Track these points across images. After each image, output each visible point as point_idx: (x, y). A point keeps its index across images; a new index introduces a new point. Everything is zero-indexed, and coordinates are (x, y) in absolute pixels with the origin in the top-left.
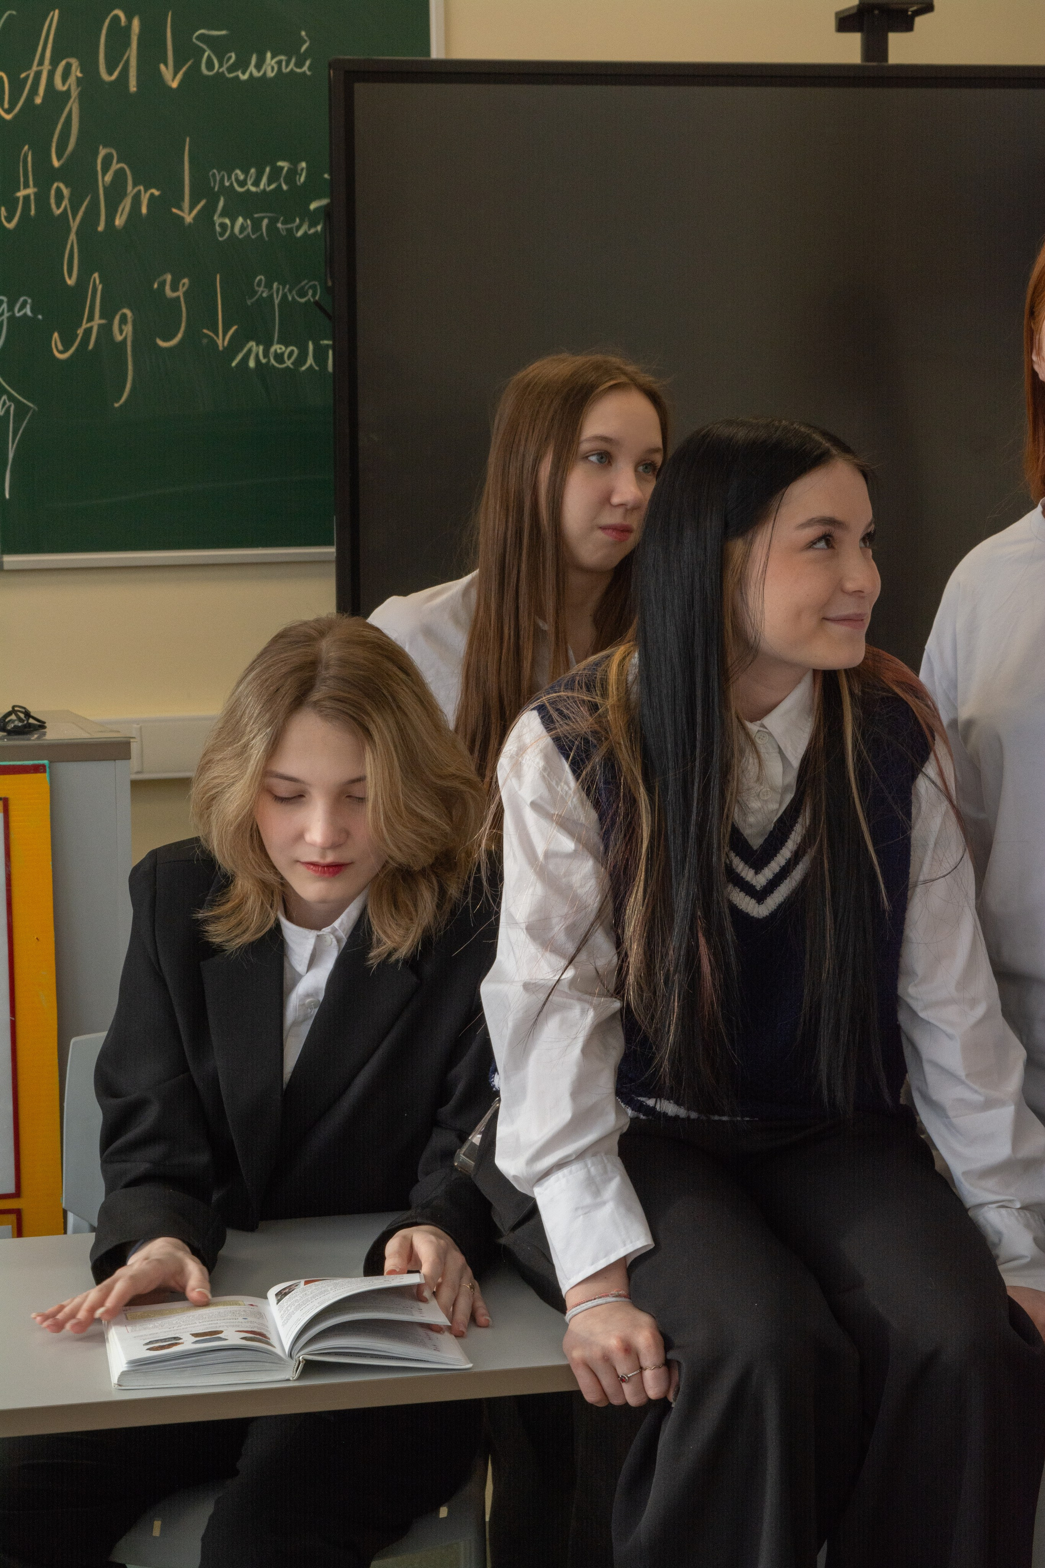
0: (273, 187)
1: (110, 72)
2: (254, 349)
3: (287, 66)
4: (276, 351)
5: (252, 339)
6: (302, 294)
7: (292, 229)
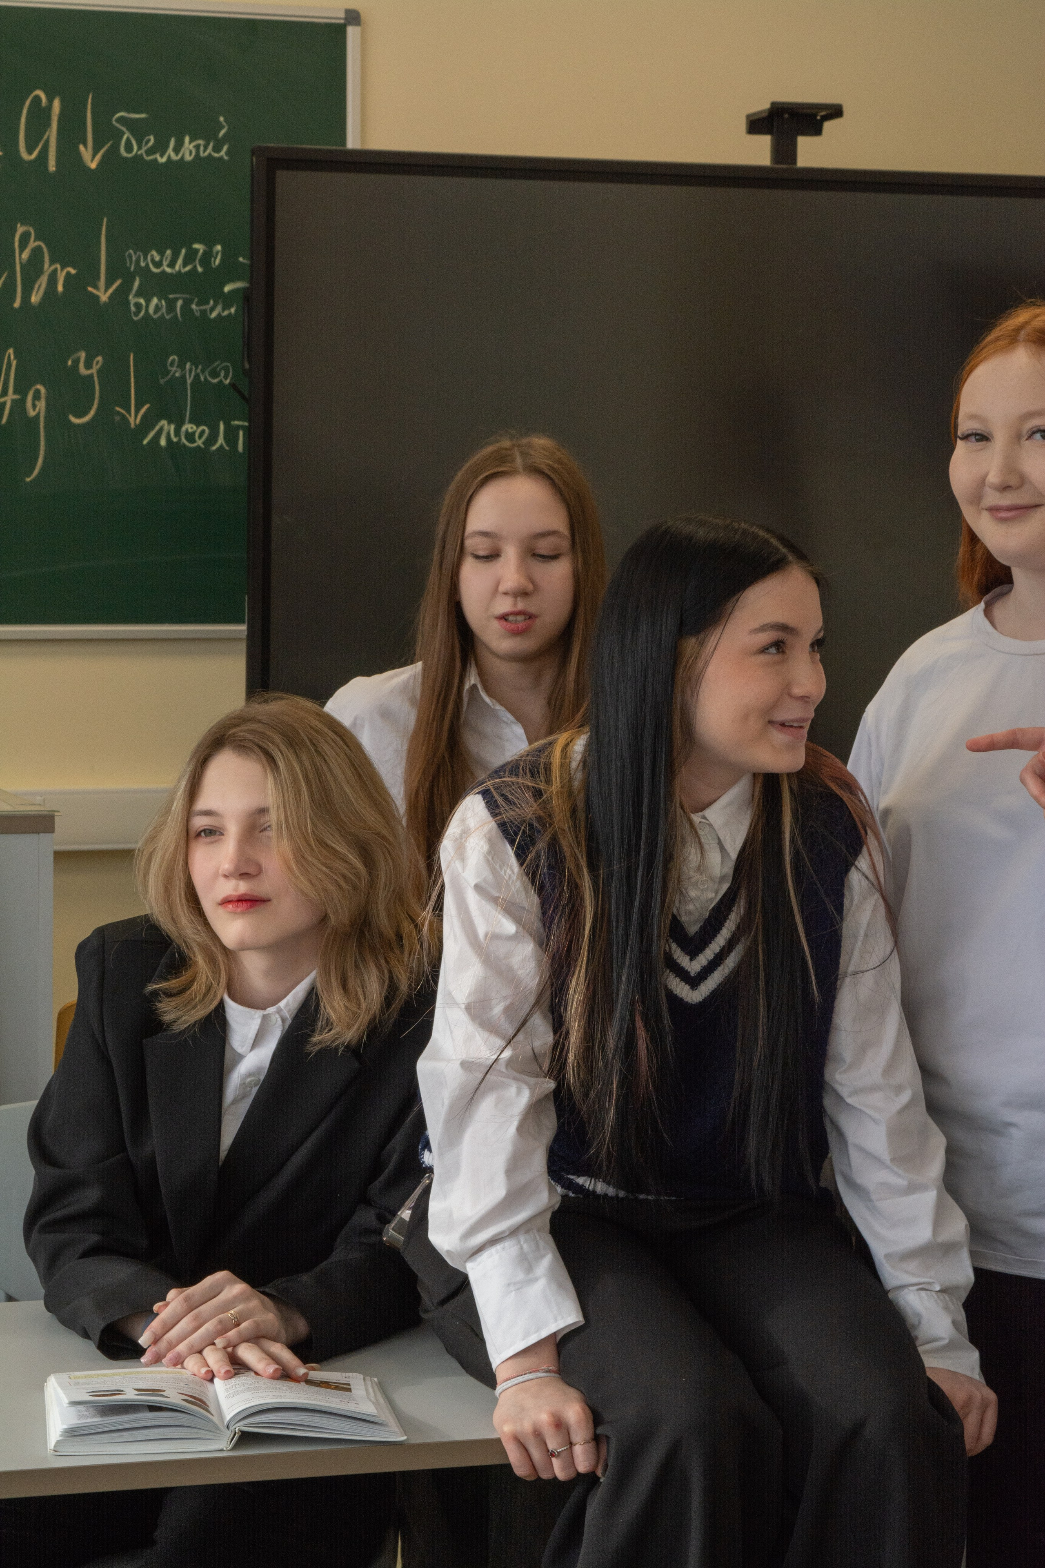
0: (188, 268)
1: (30, 152)
2: (166, 427)
3: (205, 151)
4: (187, 430)
5: (165, 419)
6: (214, 374)
7: (205, 310)
